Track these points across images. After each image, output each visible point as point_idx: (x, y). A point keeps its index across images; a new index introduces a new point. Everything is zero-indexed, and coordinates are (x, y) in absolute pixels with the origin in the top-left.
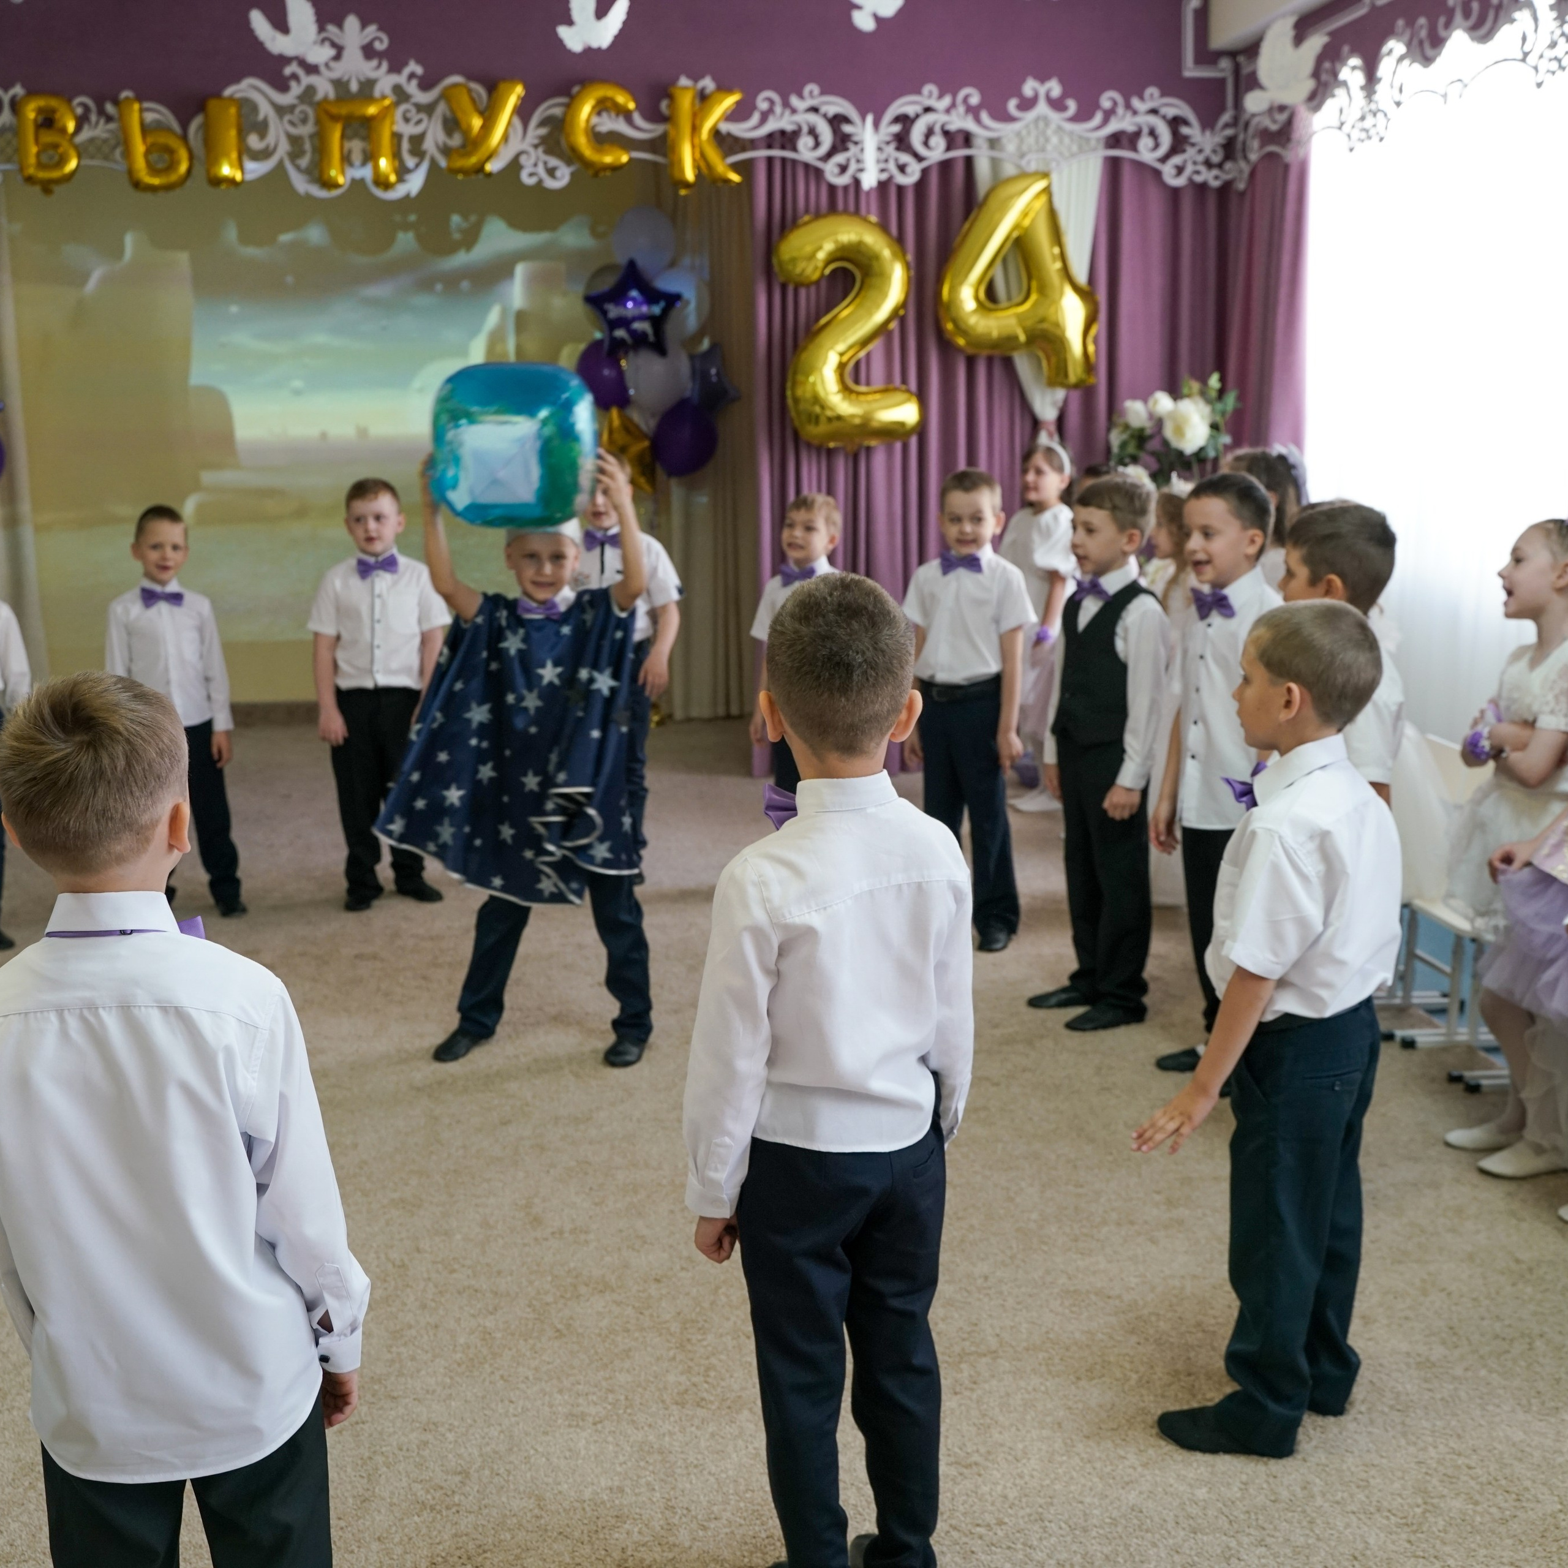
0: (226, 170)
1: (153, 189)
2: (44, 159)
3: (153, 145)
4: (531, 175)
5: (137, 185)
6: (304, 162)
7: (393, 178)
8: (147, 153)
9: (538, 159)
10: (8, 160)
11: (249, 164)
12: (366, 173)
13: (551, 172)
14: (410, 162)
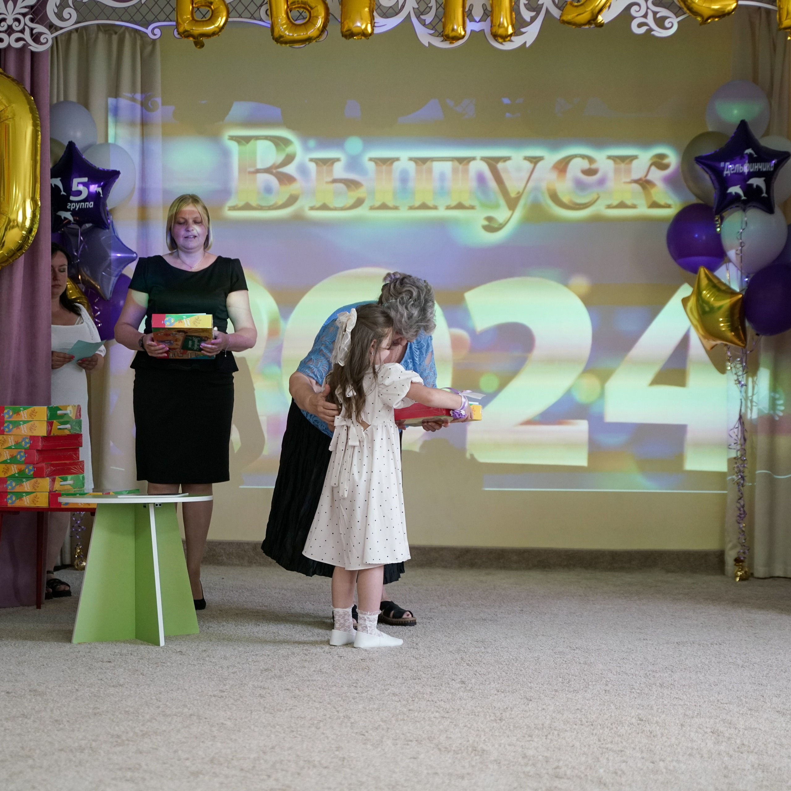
0: (359, 24)
1: (293, 42)
2: (198, 16)
3: (293, 3)
4: (640, 25)
5: (279, 40)
6: (429, 18)
7: (510, 31)
8: (289, 9)
9: (648, 8)
10: (168, 19)
11: (379, 20)
12: (484, 26)
13: (660, 22)
14: (527, 15)
